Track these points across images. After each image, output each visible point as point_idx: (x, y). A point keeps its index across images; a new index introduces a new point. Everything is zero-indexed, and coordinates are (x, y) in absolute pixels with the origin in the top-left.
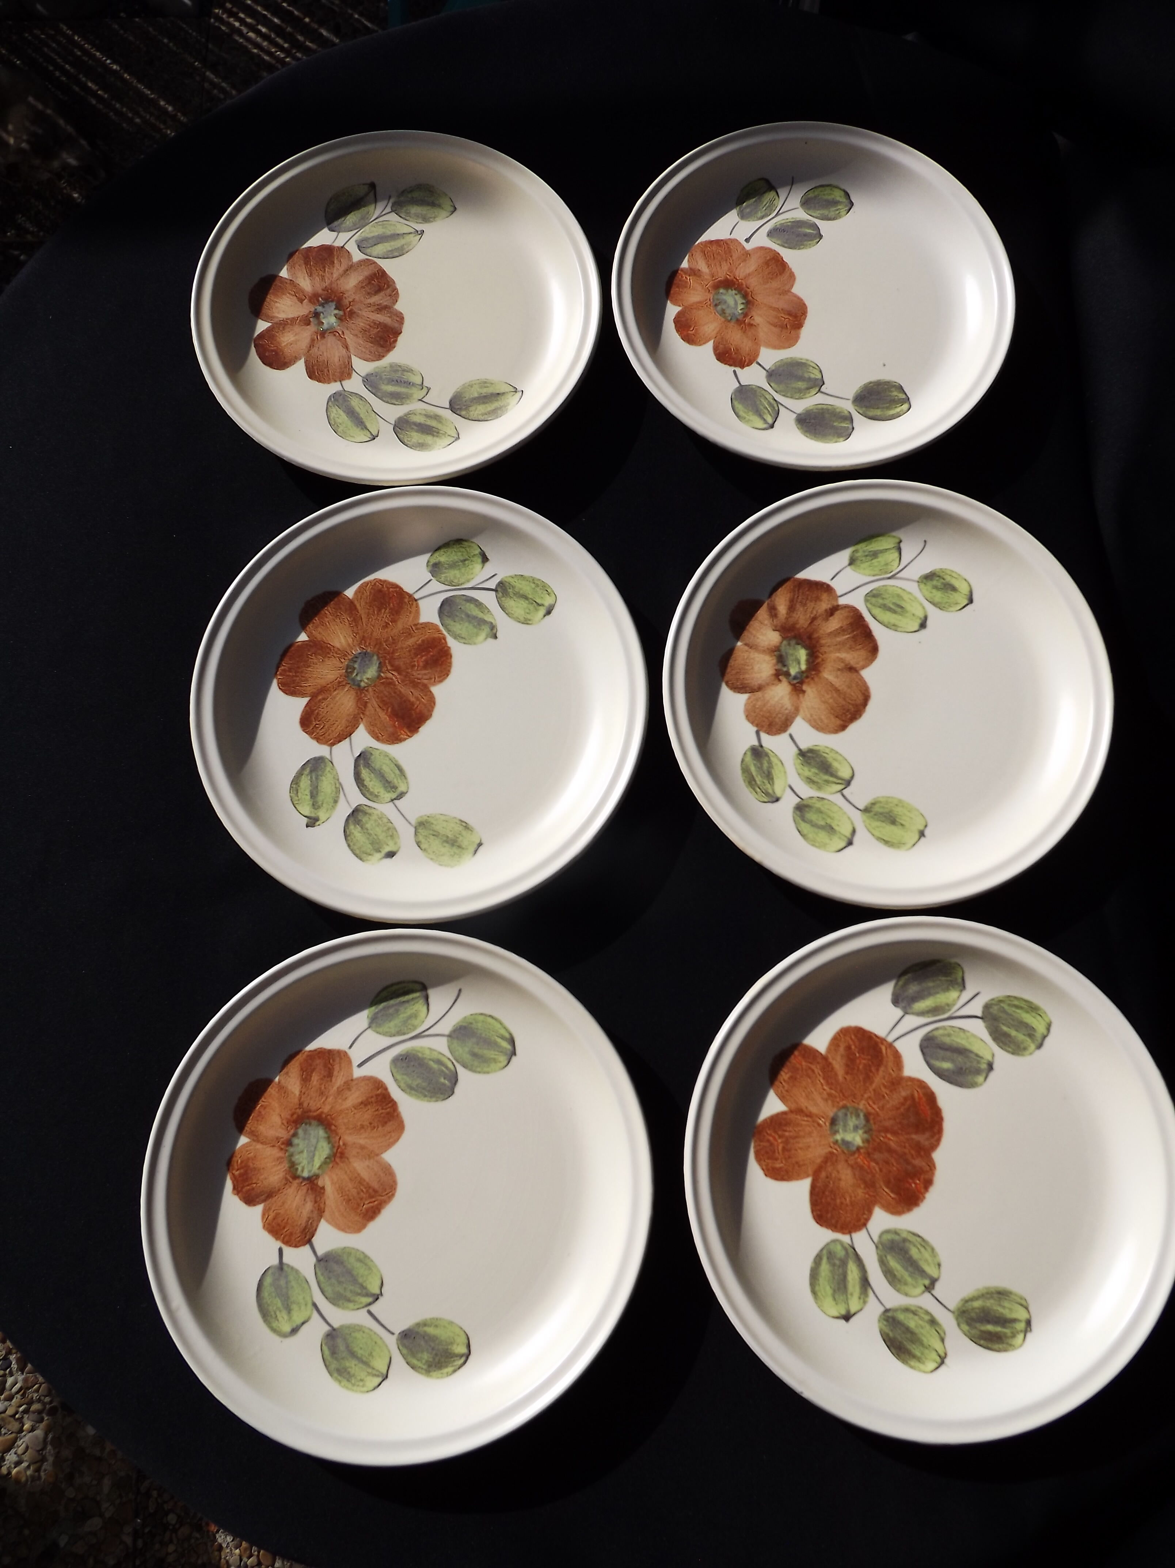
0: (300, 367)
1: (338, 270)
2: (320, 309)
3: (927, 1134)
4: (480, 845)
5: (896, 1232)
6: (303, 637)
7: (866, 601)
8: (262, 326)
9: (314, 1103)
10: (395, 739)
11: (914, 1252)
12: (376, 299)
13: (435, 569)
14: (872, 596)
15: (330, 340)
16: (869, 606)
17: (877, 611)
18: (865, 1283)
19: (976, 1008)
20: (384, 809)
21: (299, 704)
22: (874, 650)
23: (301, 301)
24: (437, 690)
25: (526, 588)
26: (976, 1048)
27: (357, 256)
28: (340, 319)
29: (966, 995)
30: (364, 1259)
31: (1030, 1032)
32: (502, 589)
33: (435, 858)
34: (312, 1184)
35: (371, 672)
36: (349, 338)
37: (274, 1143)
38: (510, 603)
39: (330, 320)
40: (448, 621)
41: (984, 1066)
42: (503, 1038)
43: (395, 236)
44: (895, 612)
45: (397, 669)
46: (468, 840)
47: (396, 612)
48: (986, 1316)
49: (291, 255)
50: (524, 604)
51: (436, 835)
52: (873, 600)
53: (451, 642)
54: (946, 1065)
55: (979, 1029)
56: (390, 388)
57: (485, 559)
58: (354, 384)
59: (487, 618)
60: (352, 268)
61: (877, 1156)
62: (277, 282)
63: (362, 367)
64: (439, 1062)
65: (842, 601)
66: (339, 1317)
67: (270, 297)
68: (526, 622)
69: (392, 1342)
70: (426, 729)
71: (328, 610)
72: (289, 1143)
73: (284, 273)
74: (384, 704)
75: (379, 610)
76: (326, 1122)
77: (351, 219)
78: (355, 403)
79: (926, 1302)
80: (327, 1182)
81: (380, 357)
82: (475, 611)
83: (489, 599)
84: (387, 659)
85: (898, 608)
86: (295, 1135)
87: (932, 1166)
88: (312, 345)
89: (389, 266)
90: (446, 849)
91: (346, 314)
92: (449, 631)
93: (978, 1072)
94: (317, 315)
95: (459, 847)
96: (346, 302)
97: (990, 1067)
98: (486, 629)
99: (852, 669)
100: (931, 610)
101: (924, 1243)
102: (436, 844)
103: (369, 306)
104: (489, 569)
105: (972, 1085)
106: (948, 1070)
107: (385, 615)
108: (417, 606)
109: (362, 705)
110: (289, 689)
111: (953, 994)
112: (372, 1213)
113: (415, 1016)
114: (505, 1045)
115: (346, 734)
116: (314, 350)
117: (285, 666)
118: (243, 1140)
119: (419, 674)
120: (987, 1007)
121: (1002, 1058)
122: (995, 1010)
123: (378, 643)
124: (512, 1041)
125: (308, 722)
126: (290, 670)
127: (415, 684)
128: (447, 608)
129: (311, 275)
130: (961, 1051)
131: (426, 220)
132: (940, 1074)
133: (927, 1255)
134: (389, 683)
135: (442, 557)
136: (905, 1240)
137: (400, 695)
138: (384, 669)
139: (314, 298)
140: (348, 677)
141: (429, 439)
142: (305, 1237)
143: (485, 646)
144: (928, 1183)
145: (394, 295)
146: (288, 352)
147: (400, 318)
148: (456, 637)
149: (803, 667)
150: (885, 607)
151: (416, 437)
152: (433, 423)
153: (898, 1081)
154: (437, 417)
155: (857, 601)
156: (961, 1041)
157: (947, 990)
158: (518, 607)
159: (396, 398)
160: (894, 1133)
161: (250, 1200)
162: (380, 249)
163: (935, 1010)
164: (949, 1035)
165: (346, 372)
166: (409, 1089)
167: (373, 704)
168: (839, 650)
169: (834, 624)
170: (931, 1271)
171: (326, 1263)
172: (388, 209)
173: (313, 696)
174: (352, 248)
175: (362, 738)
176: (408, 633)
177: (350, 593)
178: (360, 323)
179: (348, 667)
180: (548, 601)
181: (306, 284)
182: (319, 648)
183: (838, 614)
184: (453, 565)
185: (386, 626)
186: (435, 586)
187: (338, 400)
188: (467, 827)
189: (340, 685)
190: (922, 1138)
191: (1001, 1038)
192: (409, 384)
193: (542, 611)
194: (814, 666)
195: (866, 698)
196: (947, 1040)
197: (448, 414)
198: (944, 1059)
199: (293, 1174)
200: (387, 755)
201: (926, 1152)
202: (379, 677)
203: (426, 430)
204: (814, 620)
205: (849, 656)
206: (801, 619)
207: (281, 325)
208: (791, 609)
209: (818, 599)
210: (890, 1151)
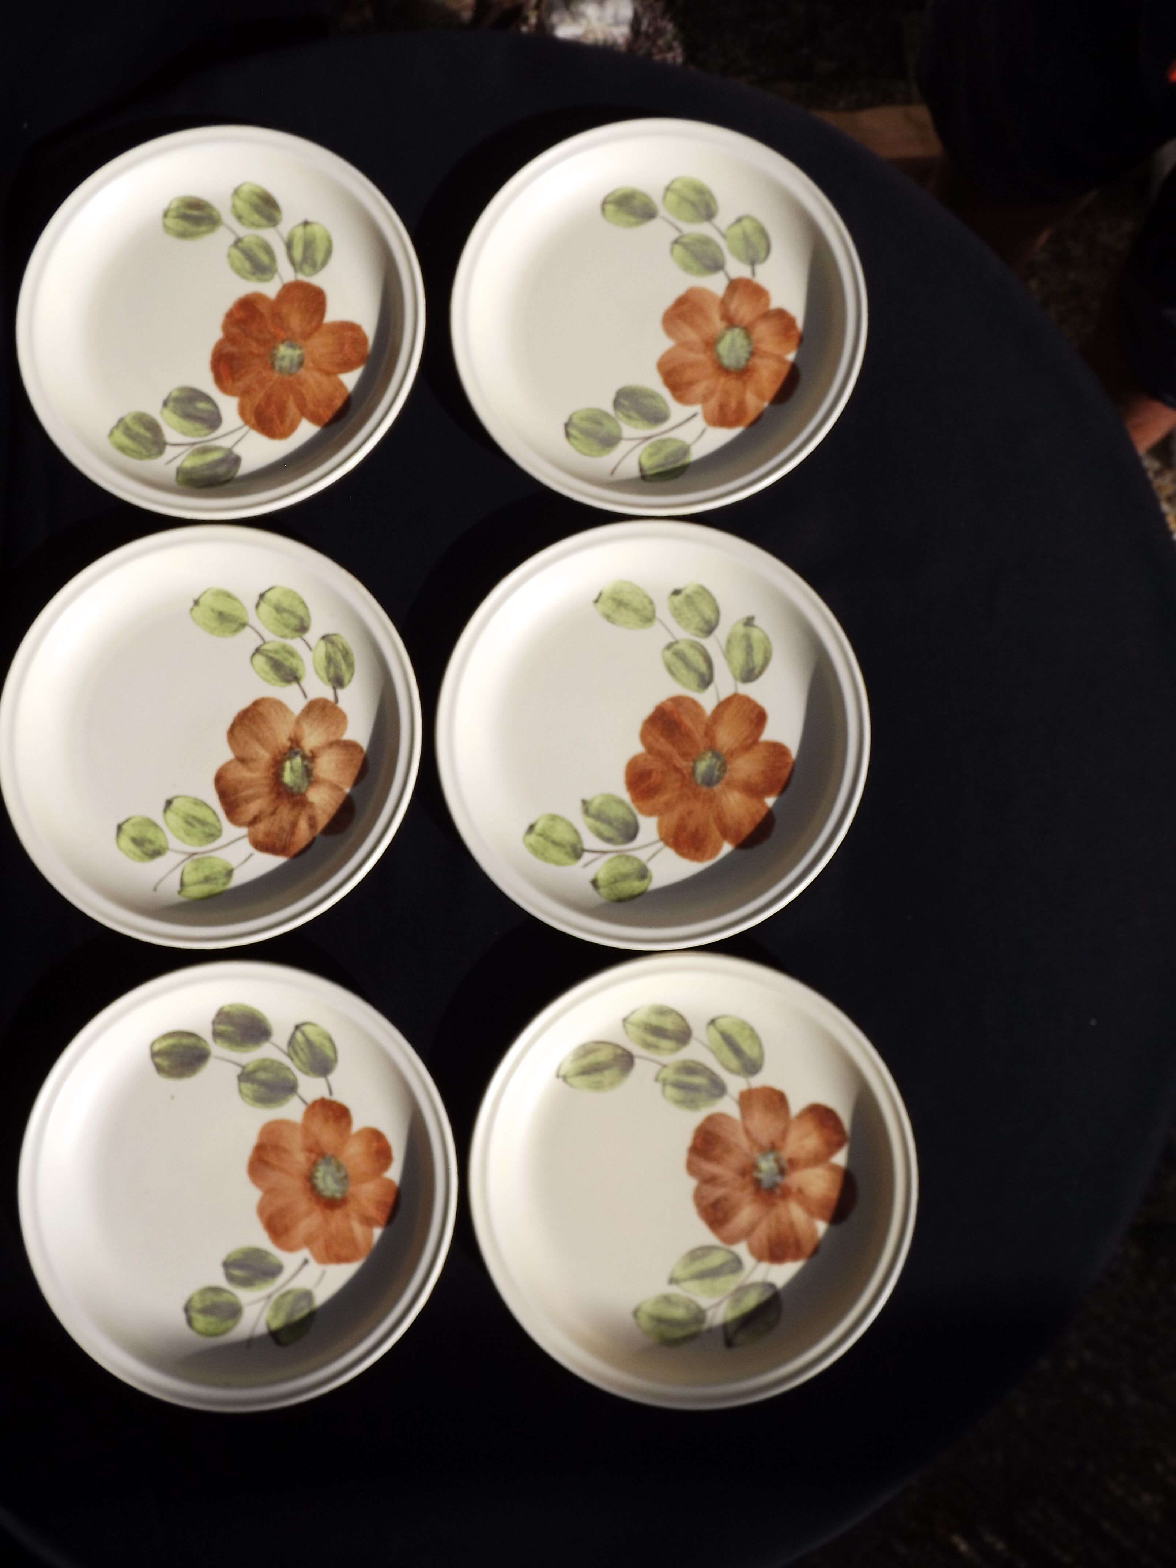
0: (796, 1105)
1: (762, 1232)
2: (778, 1179)
3: (225, 351)
4: (596, 601)
5: (260, 280)
6: (770, 801)
7: (220, 830)
8: (840, 1158)
9: (733, 385)
10: (677, 701)
11: (247, 265)
12: (718, 1192)
13: (643, 874)
14: (213, 835)
15: (764, 1138)
16: (218, 825)
17: (211, 819)
18: (289, 246)
19: (170, 452)
20: (684, 635)
21: (768, 734)
22: (219, 779)
23: (800, 1191)
24: (638, 748)
25: (554, 852)
26: (175, 419)
27: (741, 1249)
28: (755, 1167)
29: (177, 463)
30: (686, 268)
31: (128, 432)
32: (577, 852)
33: (636, 590)
34: (730, 322)
35: (702, 767)
36: (743, 1142)
37: (765, 355)
38: (568, 837)
39: (767, 1165)
40: (629, 818)
41: (171, 404)
42: (576, 438)
43: (702, 1276)
44: (194, 818)
45: (677, 770)
46: (607, 606)
47: (681, 827)
48: (197, 221)
49: (816, 1251)
50: (556, 836)
51: (636, 611)
52: (213, 831)
53: (625, 796)
54: (202, 405)
55: (171, 434)
56: (698, 1080)
57: (595, 883)
58: (736, 1084)
59: (591, 821)
60: (747, 1233)
61: (268, 337)
62: (828, 1215)
63: (728, 1106)
64: (629, 417)
65: (244, 831)
66: (704, 229)
67: (834, 1195)
68: (554, 818)
69: (662, 211)
70: (648, 709)
71: (747, 829)
72: (752, 354)
73: (821, 1227)
74: (688, 735)
75: (697, 830)
76: (723, 370)
77: (751, 1301)
78: (734, 1062)
79: (243, 231)
80: (718, 324)
81: (711, 1119)
82: (604, 828)
83: (590, 841)
84: (687, 779)
85: (190, 821)
86: (748, 360)
87: (226, 327)
88: (784, 1134)
89: (705, 1236)
90: (627, 597)
91: (748, 1171)
92: (629, 809)
93: (177, 400)
94: (782, 1172)
95: (614, 600)
96: (750, 1189)
97: (165, 404)
98: (593, 808)
99: (242, 760)
100: (158, 818)
101: (239, 271)
102: (636, 602)
103: (724, 1184)
104: (590, 873)
105: (183, 389)
106: (201, 401)
107: (691, 825)
108: (660, 833)
109: (709, 734)
110: (778, 750)
111: (188, 464)
112: (681, 302)
113: (651, 456)
114: (574, 433)
115: (723, 705)
116: (780, 1126)
117: (785, 773)
118: (791, 357)
119: (656, 765)
120: (161, 452)
121: (155, 411)
122: (155, 450)
123: (696, 796)
124: (568, 435)
125: (759, 718)
126: (780, 768)
127: (660, 755)
128: (630, 832)
129: (792, 1225)
130: (188, 416)
131: (667, 1299)
132: (208, 399)
133: (238, 264)
134: (684, 755)
135: (636, 886)
136: (254, 274)
137: (674, 744)
138: (690, 770)
139: (786, 1193)
140: (724, 760)
141: (655, 1021)
142: (734, 285)
143: (593, 792)
144: (230, 315)
145: (698, 1197)
146: (809, 1125)
147: (692, 1168)
148: (621, 802)
149: (288, 765)
150: (203, 823)
151: (668, 1023)
152: (651, 1039)
153: (244, 394)
154: (648, 1046)
155: (230, 831)
156: (186, 424)
157: (193, 469)
158: (561, 833)
159: (691, 1068)
160: (251, 353)
161: (781, 313)
162: (716, 1260)
163: (205, 451)
164: (196, 430)
165: (747, 1099)
166: (654, 396)
167: (699, 735)
168: (252, 780)
169: (253, 808)
170: (236, 253)
171: (716, 266)
172: (710, 1314)
173: (756, 742)
174: (748, 1260)
175: (708, 701)
176: (668, 806)
177: (727, 848)
178: (735, 1161)
179: (725, 771)
180: (532, 838)
181: (796, 1213)
182: (754, 791)
183: (249, 817)
184: (626, 877)
185: (690, 813)
186: (643, 855)
187: (752, 1067)
188: (608, 617)
189: (732, 753)
190: (230, 349)
191: (153, 427)
192: (679, 1085)
193: (538, 828)
194: (277, 766)
195: (232, 732)
196: (198, 426)
197: (636, 1049)
198: (203, 411)
199: (748, 330)
200: (684, 685)
201: (229, 338)
202: (694, 761)
203: (658, 1031)
204: (273, 813)
205: (244, 774)
206: (285, 814)
207: (819, 1159)
208: (294, 825)
209: (267, 834)
210: (257, 340)
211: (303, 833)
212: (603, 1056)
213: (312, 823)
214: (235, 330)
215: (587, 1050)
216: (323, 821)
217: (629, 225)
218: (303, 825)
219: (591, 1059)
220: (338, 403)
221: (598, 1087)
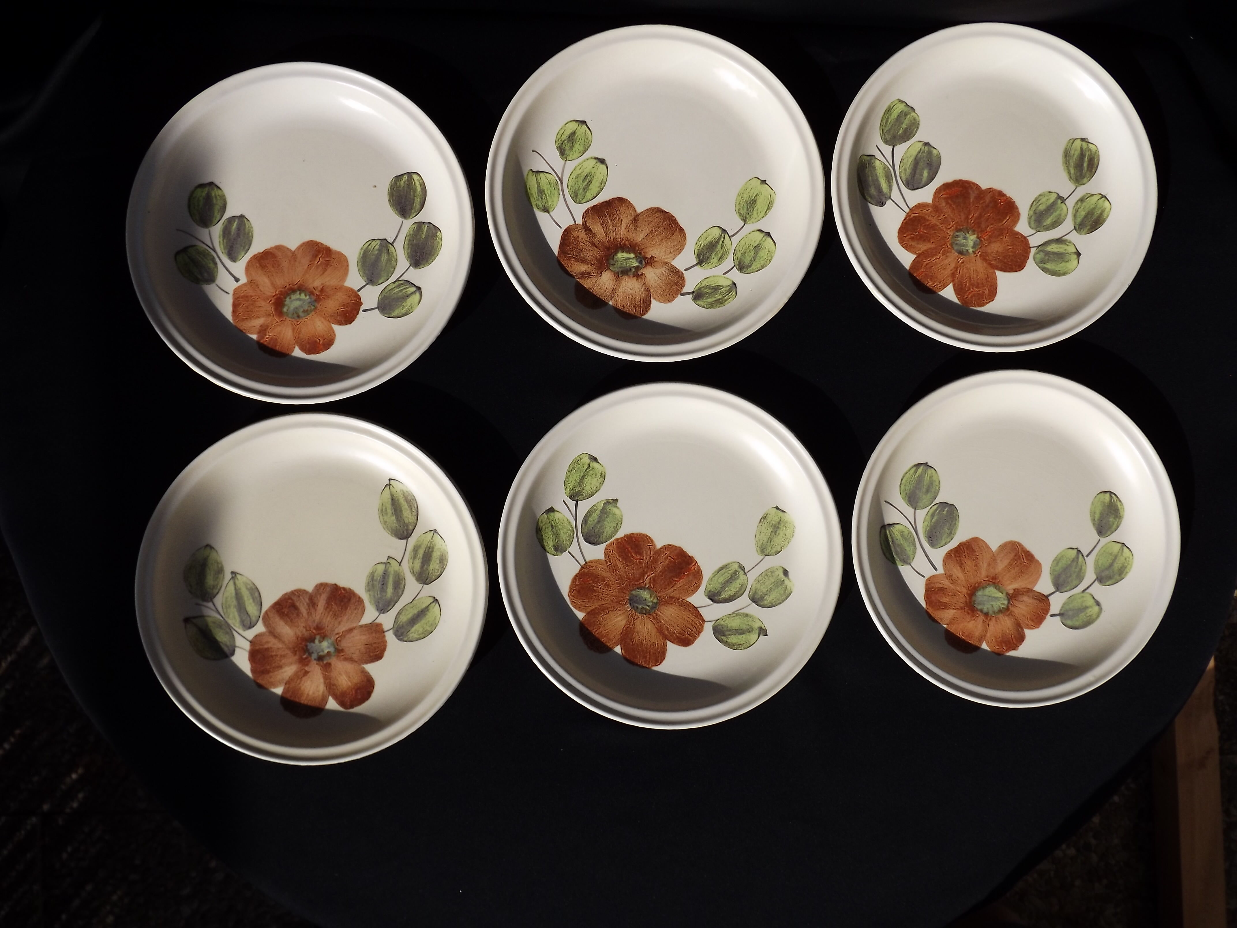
0: (373, 669)
1: (273, 643)
2: (314, 656)
3: (970, 191)
4: (777, 508)
5: (1030, 218)
6: (618, 649)
7: (580, 203)
8: (332, 704)
9: (961, 599)
10: (698, 574)
11: (1042, 207)
12: (303, 609)
13: (559, 549)
14: (576, 198)
15: (345, 644)
16: (584, 201)
17: (589, 195)
18: (1059, 241)
19: (887, 149)
20: (752, 578)
21: (672, 648)
22: (621, 201)
23: (306, 673)
24: (659, 543)
25: (575, 477)
26: (914, 152)
27: (260, 628)
28: (324, 637)
29: (878, 155)
30: (1057, 561)
31: (903, 115)
32: (576, 496)
33: (788, 540)
34: (1012, 597)
35: (645, 595)
36: (342, 628)
37: (986, 625)
38: (588, 489)
39: (325, 646)
40: (603, 537)
41: (926, 148)
42: (916, 472)
43: (238, 597)
44: (590, 181)
45: (643, 575)
46: (774, 517)
47: (597, 578)
48: (1079, 166)
49: (260, 686)
50: (588, 479)
51: (770, 540)
52: (580, 197)
53: (621, 534)
54: (925, 174)
55: (901, 149)
56: (390, 589)
57: (551, 510)
58: (387, 621)
59: (600, 507)
60: (272, 632)
61: (983, 226)
62: (288, 696)
63: (370, 615)
64: (933, 515)
65: (579, 221)
66: (1090, 575)
67: (304, 700)
68: (603, 477)
69: (1104, 541)
70: (690, 551)
71: (596, 632)
72: (986, 614)
73: (279, 691)
74: (670, 583)
75: (595, 591)
76: (973, 591)
77: (221, 637)
78: (404, 619)
79: (1070, 203)
80: (1011, 587)
81: (360, 601)
82: (595, 517)
83: (585, 506)
84: (634, 583)
85: (588, 179)
86: (981, 611)
87: (990, 190)
88: (350, 660)
89: (270, 599)
90: (781, 532)
91: (320, 632)
92: (611, 537)
93: (930, 153)
94: (320, 658)
95: (779, 523)
96: (306, 634)
97: (927, 144)
98: (610, 508)
99: (636, 219)
100: (589, 154)
101: (1037, 200)
102: (777, 540)
103: (309, 614)
104: (559, 506)
105: (939, 157)
106: (929, 173)
107: (598, 586)
108: (591, 562)
109: (671, 600)
110: (660, 657)
111: (877, 164)
112: (1029, 556)
113: (902, 533)
114: (920, 470)
115: (695, 611)
116: (356, 656)
117: (641, 662)
118: (984, 646)
119: (646, 559)
120: (886, 142)
121: (921, 135)
122: (888, 137)
123: (622, 590)
124: (918, 465)
125: (685, 641)
126: (645, 657)
127: (655, 561)
128: (592, 538)
129: (280, 667)
130: (916, 162)
131: (221, 570)
132: (931, 179)
133: (1044, 200)
134: (654, 580)
135: (550, 543)
136: (1035, 213)
137: (663, 572)
138: (643, 585)
139: (304, 662)
140: (651, 612)
141: (436, 555)
142: (1044, 599)
143: (624, 508)
144: (1001, 194)
145: (299, 593)
146: (356, 679)
147: (321, 587)
148: (617, 530)
149: (632, 256)
150: (586, 188)
151: (434, 566)
152: (421, 552)
153: (935, 207)
154: (415, 550)
155: (579, 210)
156: (909, 162)
157: (874, 167)
158: (591, 483)
159: (399, 584)
160: (969, 213)
161: (1021, 638)
162: (251, 608)
163: (889, 179)
164: (905, 170)
165: (376, 629)
166: (951, 535)
167: (670, 592)
168: (620, 228)
169: (597, 228)
170: (1053, 197)
171: (1059, 585)
172: (210, 605)
173: (666, 638)
174: (251, 633)
175: (698, 599)
176: (613, 568)
177: (581, 615)
178: (328, 621)
179: (641, 613)
180: (586, 460)
181: (289, 670)
182: (626, 637)
183: (590, 226)
184: (556, 535)
185: (607, 585)
186: (574, 548)
187: (401, 633)
188: (764, 518)
189: (656, 618)
190: (972, 196)
191: (907, 135)
192: (385, 575)
193: (594, 464)
194: (631, 247)
195: (659, 210)
196: (908, 172)
197: (412, 541)
198: (922, 175)
199: (1005, 611)
200: (711, 580)
201: (982, 194)
202: (649, 588)
203: (427, 556)
204: (593, 244)
205: (625, 220)
206: (592, 254)
207: (331, 688)
208: (584, 261)
209: (576, 240)
210: (980, 216)
211: (578, 268)
212: (407, 515)
213: (583, 275)
214: (988, 199)
215: (411, 502)
216: (587, 283)
217: (1093, 514)
218: (583, 268)
219: (405, 505)
220: (930, 284)
221: (383, 511)
